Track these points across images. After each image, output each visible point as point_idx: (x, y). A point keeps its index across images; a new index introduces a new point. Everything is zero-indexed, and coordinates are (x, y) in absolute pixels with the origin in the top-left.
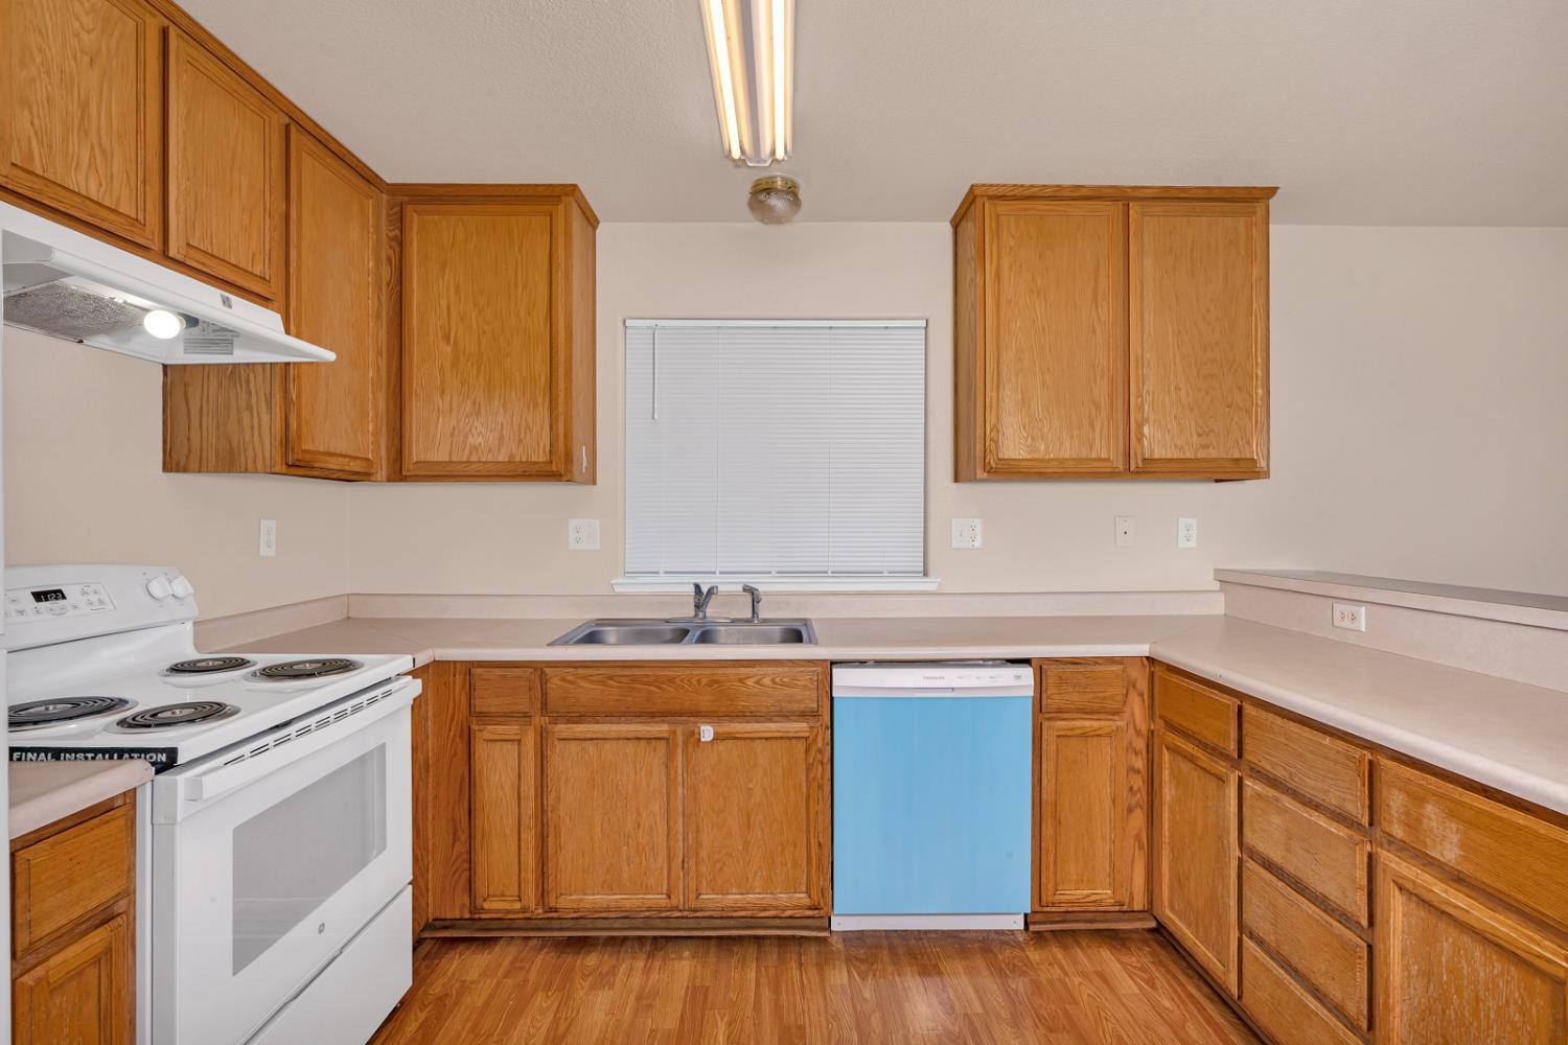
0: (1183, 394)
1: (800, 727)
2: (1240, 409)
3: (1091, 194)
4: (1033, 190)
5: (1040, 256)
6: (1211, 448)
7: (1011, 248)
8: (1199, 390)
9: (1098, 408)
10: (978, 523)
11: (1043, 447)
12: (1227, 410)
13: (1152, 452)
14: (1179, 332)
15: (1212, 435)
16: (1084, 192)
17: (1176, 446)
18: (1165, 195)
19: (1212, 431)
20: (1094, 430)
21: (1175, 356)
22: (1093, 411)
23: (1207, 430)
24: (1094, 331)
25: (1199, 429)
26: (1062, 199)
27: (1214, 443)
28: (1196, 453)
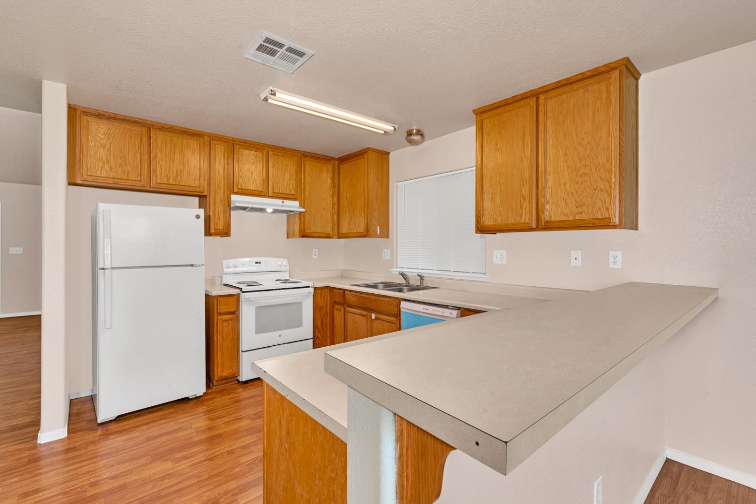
0: (568, 186)
1: (392, 319)
2: (602, 190)
3: (522, 97)
4: (496, 104)
5: (499, 133)
6: (584, 213)
7: (487, 133)
8: (577, 183)
9: (524, 199)
10: (504, 252)
11: (500, 219)
12: (594, 191)
13: (551, 217)
14: (566, 154)
15: (584, 206)
16: (519, 98)
17: (563, 214)
18: (559, 85)
19: (584, 204)
20: (522, 209)
21: (563, 166)
22: (522, 200)
23: (581, 204)
24: (523, 162)
25: (577, 204)
26: (509, 104)
27: (586, 210)
28: (575, 216)
